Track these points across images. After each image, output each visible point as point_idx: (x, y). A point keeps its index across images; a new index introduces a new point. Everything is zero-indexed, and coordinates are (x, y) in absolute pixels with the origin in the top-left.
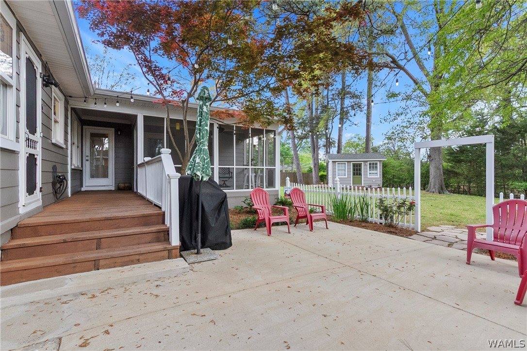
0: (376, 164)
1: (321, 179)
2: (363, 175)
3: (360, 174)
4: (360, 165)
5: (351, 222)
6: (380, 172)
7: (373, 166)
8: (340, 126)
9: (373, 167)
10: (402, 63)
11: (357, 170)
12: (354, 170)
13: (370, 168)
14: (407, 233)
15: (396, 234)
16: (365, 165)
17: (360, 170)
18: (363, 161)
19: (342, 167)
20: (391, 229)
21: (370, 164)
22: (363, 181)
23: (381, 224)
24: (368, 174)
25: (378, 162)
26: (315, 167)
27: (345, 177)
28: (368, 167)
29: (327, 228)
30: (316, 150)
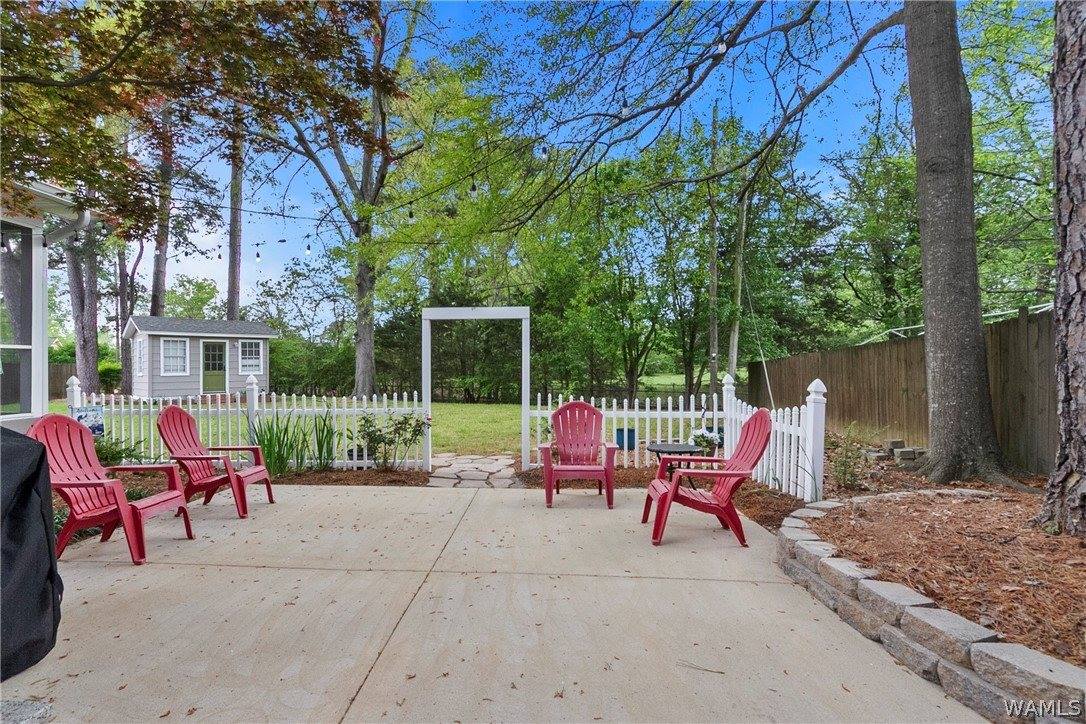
0: (257, 345)
1: (103, 382)
2: (227, 372)
3: (222, 368)
4: (221, 347)
5: (300, 477)
6: (265, 362)
7: (250, 350)
8: (158, 252)
9: (251, 353)
10: (314, 147)
11: (214, 359)
12: (207, 357)
13: (244, 353)
14: (419, 478)
15: (403, 483)
16: (234, 347)
17: (221, 357)
18: (228, 338)
19: (176, 350)
20: (390, 475)
21: (244, 345)
22: (227, 382)
23: (360, 468)
24: (240, 365)
25: (261, 342)
26: (84, 347)
27: (184, 374)
28: (240, 351)
29: (272, 501)
30: (87, 301)
